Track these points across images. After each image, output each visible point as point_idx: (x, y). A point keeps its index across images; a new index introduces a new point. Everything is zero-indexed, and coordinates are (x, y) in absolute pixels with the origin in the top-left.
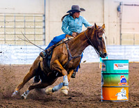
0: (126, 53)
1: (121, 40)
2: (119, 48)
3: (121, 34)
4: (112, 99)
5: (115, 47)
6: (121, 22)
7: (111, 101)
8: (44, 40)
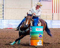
4: (35, 45)
7: (34, 46)
8: (3, 17)
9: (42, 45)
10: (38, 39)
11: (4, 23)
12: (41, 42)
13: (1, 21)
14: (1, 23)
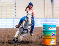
0: (56, 22)
1: (53, 16)
2: (52, 19)
3: (53, 13)
4: (48, 44)
5: (50, 19)
6: (53, 7)
8: (16, 16)
9: (55, 44)
10: (51, 38)
11: (17, 21)
12: (54, 41)
13: (14, 20)
14: (14, 22)
